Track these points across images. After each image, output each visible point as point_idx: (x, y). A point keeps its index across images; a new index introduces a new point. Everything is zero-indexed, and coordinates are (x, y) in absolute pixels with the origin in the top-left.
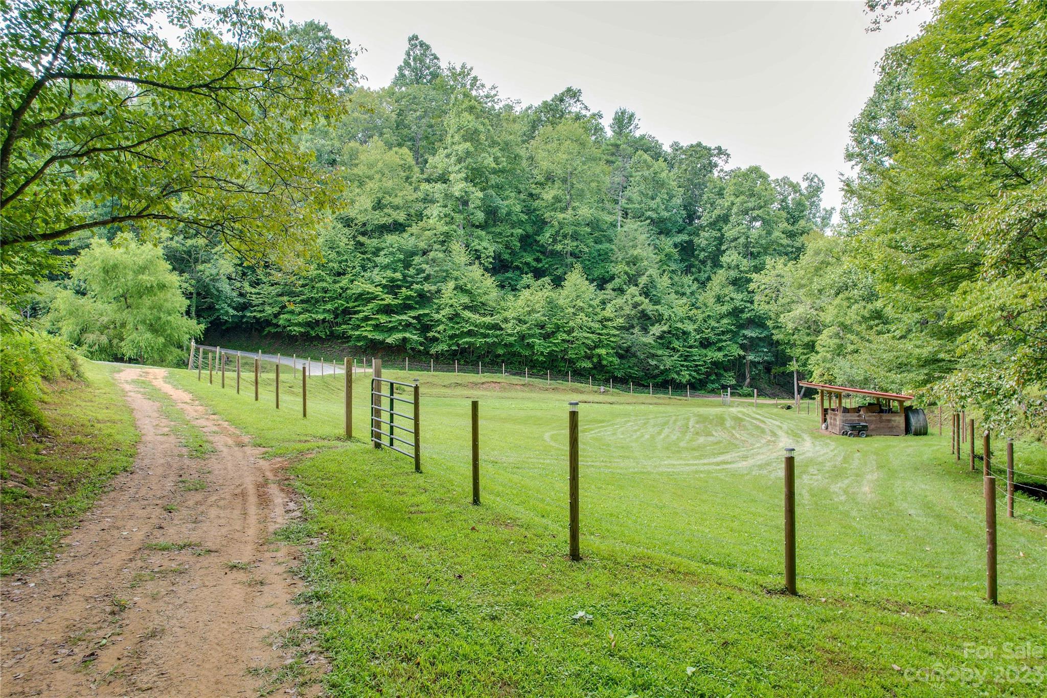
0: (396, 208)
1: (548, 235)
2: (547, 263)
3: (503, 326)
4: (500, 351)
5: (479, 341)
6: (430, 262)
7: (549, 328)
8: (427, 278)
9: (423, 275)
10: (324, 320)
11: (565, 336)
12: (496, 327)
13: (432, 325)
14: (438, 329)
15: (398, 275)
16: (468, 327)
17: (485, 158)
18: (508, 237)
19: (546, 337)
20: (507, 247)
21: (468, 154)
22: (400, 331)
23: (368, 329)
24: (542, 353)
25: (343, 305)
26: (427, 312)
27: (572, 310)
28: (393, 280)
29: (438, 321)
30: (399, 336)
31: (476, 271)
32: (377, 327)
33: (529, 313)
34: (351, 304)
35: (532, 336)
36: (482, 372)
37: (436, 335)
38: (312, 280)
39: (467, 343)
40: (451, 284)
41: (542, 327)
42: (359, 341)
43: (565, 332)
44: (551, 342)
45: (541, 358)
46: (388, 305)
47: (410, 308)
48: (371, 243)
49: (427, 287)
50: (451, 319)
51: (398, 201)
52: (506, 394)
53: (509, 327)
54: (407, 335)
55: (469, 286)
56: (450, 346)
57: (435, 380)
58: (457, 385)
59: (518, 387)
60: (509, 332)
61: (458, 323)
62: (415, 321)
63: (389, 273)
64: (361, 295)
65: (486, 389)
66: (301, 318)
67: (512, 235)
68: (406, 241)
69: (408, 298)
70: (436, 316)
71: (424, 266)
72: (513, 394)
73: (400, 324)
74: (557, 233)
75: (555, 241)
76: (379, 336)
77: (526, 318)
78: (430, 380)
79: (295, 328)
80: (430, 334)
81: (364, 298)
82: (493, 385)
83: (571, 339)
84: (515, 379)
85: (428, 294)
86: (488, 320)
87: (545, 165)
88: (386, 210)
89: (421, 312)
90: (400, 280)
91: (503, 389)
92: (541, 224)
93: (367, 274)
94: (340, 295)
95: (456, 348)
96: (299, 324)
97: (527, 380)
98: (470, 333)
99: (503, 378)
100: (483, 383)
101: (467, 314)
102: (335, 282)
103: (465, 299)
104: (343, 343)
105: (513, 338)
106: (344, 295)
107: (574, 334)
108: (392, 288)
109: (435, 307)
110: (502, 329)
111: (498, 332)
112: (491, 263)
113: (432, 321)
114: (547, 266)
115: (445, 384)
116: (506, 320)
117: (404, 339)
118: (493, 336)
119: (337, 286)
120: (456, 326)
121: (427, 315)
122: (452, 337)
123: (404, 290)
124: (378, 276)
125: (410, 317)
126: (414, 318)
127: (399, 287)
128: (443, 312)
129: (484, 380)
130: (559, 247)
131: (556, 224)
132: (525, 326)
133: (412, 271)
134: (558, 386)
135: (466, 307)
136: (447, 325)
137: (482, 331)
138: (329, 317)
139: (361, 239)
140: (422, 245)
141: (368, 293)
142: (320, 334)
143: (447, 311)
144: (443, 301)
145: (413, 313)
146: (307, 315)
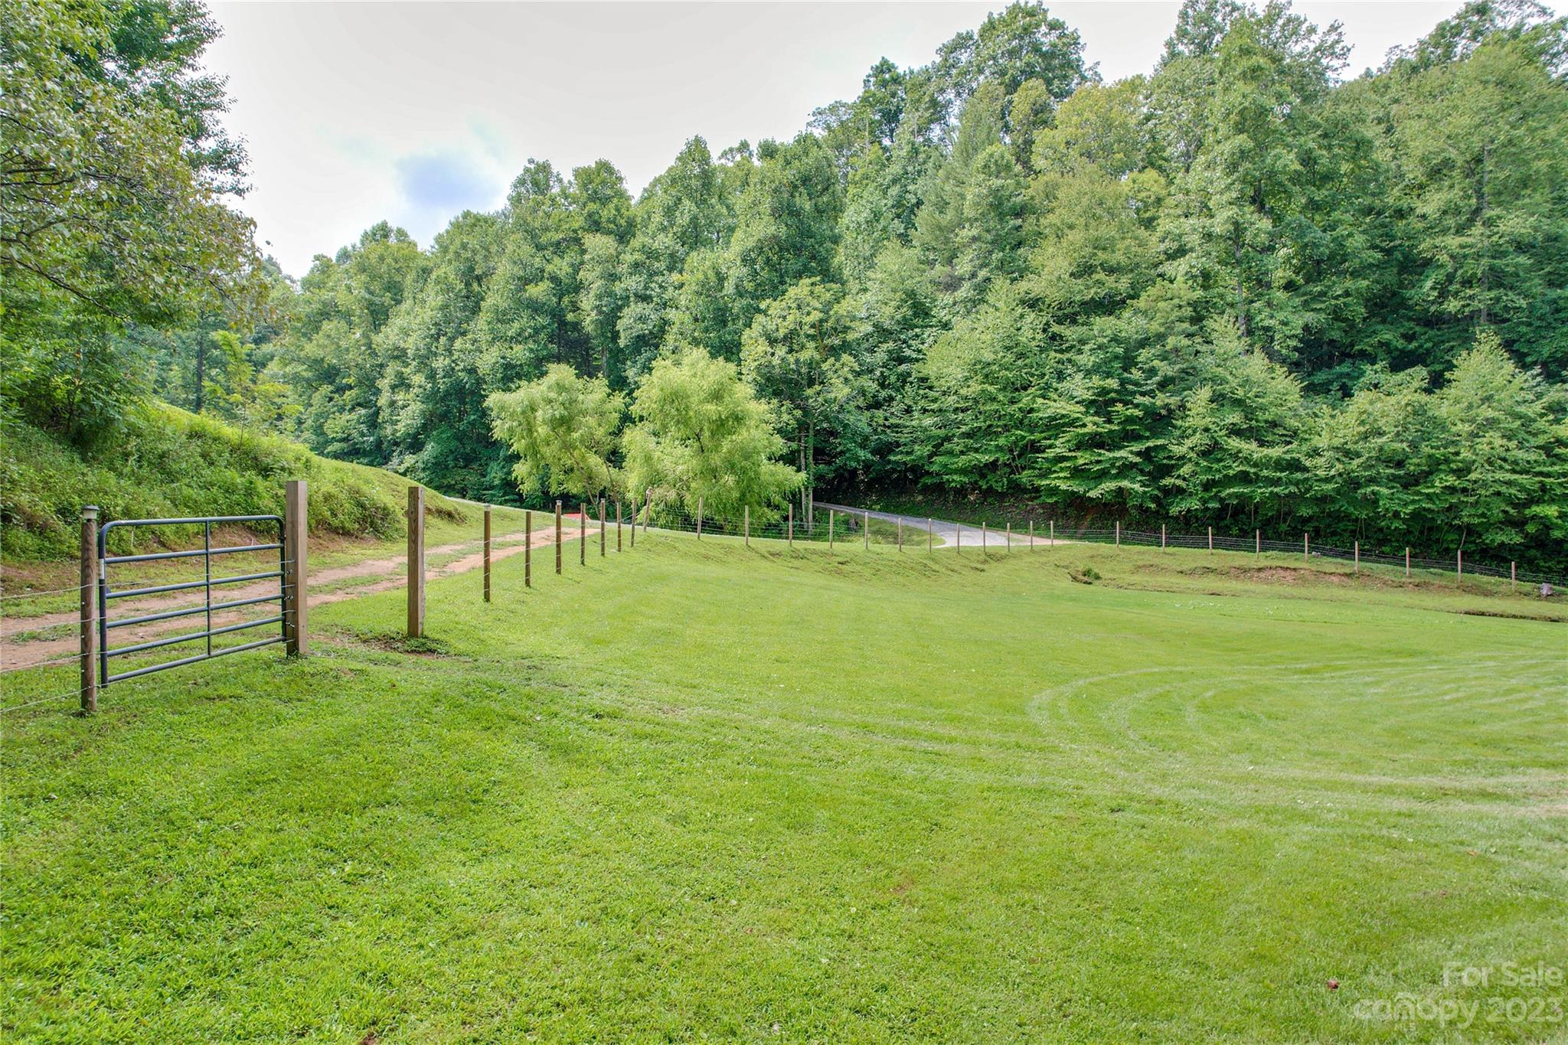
0: (1111, 271)
1: (1429, 284)
2: (1429, 340)
3: (1308, 464)
4: (1305, 512)
5: (1260, 492)
6: (1172, 356)
7: (1413, 465)
8: (1163, 385)
9: (1157, 379)
10: (994, 463)
11: (1451, 480)
12: (1295, 466)
13: (1173, 466)
14: (1181, 472)
15: (1113, 383)
16: (1237, 468)
17: (1278, 157)
18: (1337, 298)
19: (1410, 482)
20: (1337, 319)
21: (1243, 154)
22: (1116, 477)
23: (1062, 475)
24: (1396, 515)
25: (1024, 438)
26: (1159, 442)
27: (1467, 428)
28: (1104, 391)
29: (1182, 458)
30: (1110, 485)
31: (1257, 365)
32: (1077, 473)
33: (1365, 437)
34: (1037, 436)
35: (1372, 480)
36: (1262, 550)
37: (1179, 482)
38: (976, 401)
39: (1237, 496)
40: (1205, 393)
41: (1400, 464)
42: (1051, 495)
43: (1453, 471)
44: (1419, 493)
45: (1396, 524)
46: (1094, 436)
47: (1137, 437)
48: (1070, 333)
49: (1161, 399)
50: (1205, 454)
51: (1118, 257)
52: (1304, 592)
53: (1320, 466)
54: (1125, 483)
55: (1240, 393)
56: (1204, 501)
57: (1166, 561)
58: (1208, 570)
59: (1335, 579)
60: (1321, 473)
61: (1220, 460)
62: (1138, 460)
63: (1096, 381)
64: (1053, 419)
65: (1266, 581)
66: (962, 461)
67: (1347, 294)
68: (1128, 324)
69: (1130, 420)
70: (1178, 450)
71: (1156, 363)
72: (1321, 591)
73: (1113, 465)
74: (1450, 279)
75: (1443, 295)
76: (1077, 487)
77: (1359, 447)
78: (1156, 561)
79: (955, 477)
80: (1167, 481)
81: (1056, 425)
82: (1282, 573)
83: (1465, 484)
84: (1330, 564)
85: (1163, 412)
86: (1276, 452)
87: (1419, 146)
88: (1096, 277)
89: (1150, 444)
90: (1116, 391)
91: (1303, 581)
92: (1414, 266)
93: (1063, 386)
94: (1021, 422)
95: (1217, 505)
96: (962, 471)
97: (1356, 565)
98: (1244, 478)
99: (1304, 561)
100: (1260, 570)
101: (1234, 443)
102: (1012, 402)
103: (1234, 417)
104: (1032, 499)
105: (1330, 486)
106: (1026, 421)
107: (1473, 476)
108: (1100, 404)
109: (1178, 433)
110: (1306, 469)
111: (1299, 475)
112: (1296, 349)
113: (1170, 458)
114: (1429, 345)
115: (1185, 568)
116: (1316, 452)
117: (1120, 491)
118: (1290, 482)
119: (1015, 407)
120: (1215, 466)
121: (1163, 447)
122: (1207, 486)
123: (1119, 407)
124: (1080, 387)
125: (1131, 452)
126: (1139, 454)
127: (1113, 402)
128: (1189, 443)
129: (1268, 563)
130: (1452, 306)
131: (1443, 258)
132: (1356, 462)
133: (1136, 374)
134: (1430, 579)
135: (1235, 431)
136: (1197, 464)
137: (1265, 473)
138: (1003, 458)
139: (1056, 328)
140: (1155, 327)
141: (1063, 416)
142: (994, 485)
143: (1198, 439)
144: (1190, 422)
145: (1137, 447)
146: (973, 455)
